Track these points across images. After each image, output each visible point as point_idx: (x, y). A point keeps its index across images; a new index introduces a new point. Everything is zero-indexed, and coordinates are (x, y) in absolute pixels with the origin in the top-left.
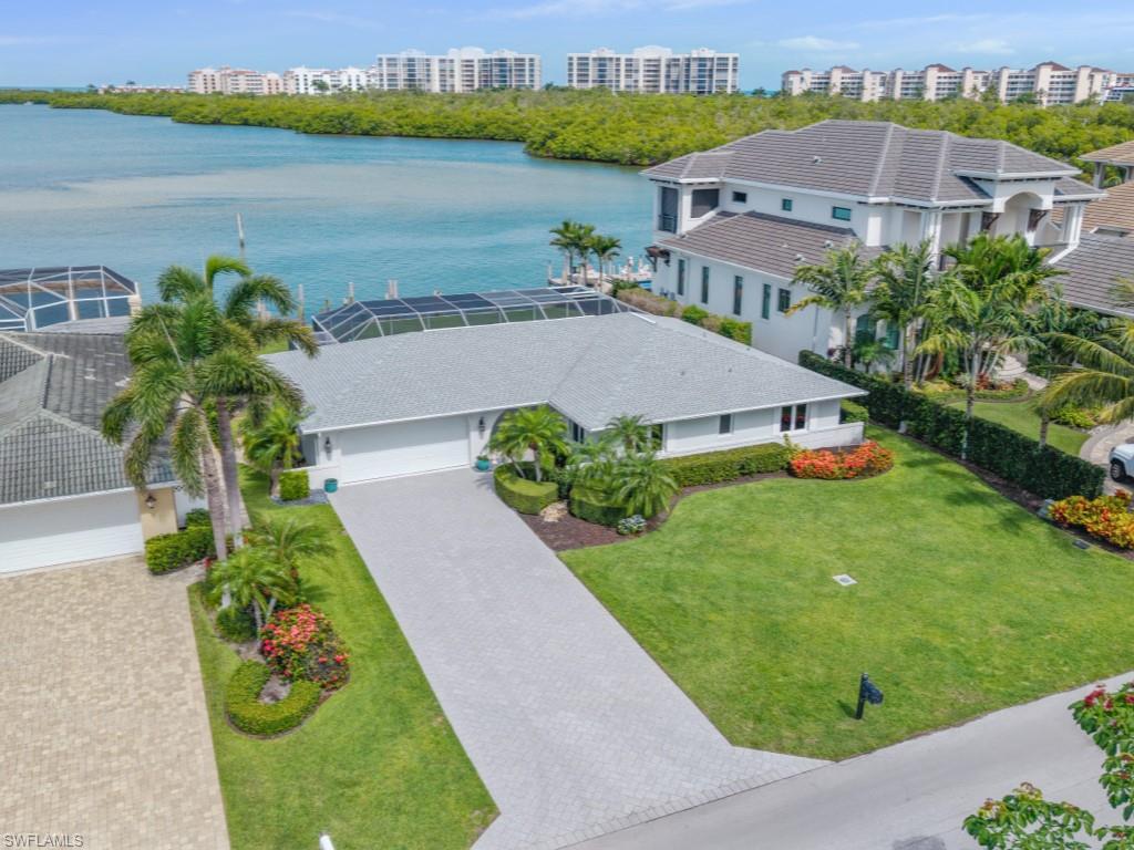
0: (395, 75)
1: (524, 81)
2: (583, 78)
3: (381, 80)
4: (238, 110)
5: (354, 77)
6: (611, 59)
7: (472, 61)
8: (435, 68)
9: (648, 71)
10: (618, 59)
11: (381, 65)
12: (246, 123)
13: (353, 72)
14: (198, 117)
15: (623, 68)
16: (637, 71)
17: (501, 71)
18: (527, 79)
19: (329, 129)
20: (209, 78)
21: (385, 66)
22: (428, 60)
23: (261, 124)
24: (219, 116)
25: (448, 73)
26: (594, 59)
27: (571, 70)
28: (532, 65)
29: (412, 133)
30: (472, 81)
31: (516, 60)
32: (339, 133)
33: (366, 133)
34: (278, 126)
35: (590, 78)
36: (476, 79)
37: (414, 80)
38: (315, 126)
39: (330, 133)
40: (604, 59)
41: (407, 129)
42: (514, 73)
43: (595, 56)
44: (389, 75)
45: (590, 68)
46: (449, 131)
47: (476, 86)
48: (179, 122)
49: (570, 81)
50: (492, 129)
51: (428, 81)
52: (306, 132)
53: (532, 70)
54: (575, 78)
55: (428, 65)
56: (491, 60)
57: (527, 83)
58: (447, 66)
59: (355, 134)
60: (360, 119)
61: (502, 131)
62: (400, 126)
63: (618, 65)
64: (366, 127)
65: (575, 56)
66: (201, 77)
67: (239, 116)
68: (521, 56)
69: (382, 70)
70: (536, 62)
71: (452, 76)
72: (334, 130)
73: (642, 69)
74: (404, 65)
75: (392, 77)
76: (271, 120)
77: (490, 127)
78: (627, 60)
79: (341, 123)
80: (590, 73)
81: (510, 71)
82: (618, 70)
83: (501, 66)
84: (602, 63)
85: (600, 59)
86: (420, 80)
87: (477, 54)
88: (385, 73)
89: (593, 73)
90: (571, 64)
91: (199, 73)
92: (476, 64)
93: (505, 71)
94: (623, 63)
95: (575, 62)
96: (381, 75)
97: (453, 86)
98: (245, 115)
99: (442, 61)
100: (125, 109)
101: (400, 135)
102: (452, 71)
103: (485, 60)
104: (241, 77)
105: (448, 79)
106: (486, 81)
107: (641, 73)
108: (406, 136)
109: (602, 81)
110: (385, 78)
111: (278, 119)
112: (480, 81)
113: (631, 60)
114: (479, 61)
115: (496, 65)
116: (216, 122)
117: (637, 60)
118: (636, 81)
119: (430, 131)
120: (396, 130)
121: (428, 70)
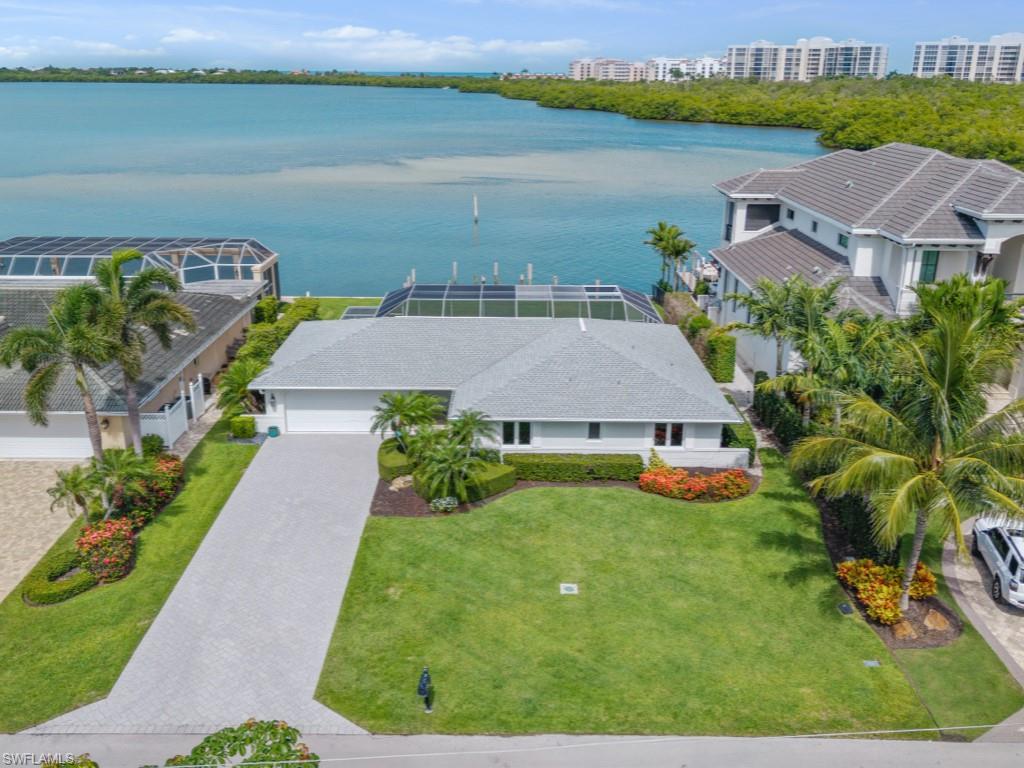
0: (742, 64)
1: (867, 69)
2: (929, 67)
3: (729, 69)
4: (589, 97)
5: (708, 64)
6: (963, 47)
7: (819, 50)
8: (782, 56)
9: (1004, 59)
10: (971, 47)
11: (730, 55)
12: (593, 108)
13: (708, 61)
14: (556, 102)
15: (975, 56)
16: (991, 59)
17: (846, 59)
18: (871, 66)
19: (655, 116)
20: (586, 67)
21: (734, 57)
22: (776, 50)
23: (605, 109)
24: (573, 101)
25: (794, 62)
26: (944, 47)
27: (917, 58)
28: (878, 54)
29: (726, 120)
30: (817, 69)
31: (862, 48)
32: (663, 119)
33: (685, 120)
34: (617, 112)
35: (937, 67)
36: (821, 67)
37: (760, 69)
38: (643, 112)
39: (655, 118)
40: (956, 47)
41: (722, 117)
42: (858, 61)
43: (946, 44)
44: (737, 64)
45: (939, 56)
47: (820, 73)
48: (543, 106)
49: (916, 69)
50: (801, 118)
51: (774, 69)
52: (635, 117)
53: (877, 59)
54: (920, 67)
55: (775, 55)
56: (837, 49)
57: (871, 71)
58: (794, 55)
59: (676, 120)
60: (683, 107)
61: (811, 120)
62: (717, 114)
63: (970, 53)
65: (924, 44)
66: (579, 66)
67: (587, 102)
68: (868, 45)
69: (730, 59)
70: (883, 52)
71: (798, 65)
72: (659, 116)
73: (997, 56)
74: (752, 55)
75: (740, 65)
76: (613, 106)
77: (800, 116)
78: (982, 47)
79: (666, 110)
80: (938, 61)
81: (855, 59)
82: (969, 58)
83: (847, 55)
84: (952, 51)
85: (951, 47)
86: (765, 69)
87: (824, 43)
88: (733, 62)
89: (940, 61)
90: (918, 53)
91: (578, 62)
92: (823, 53)
93: (850, 60)
94: (976, 51)
95: (923, 51)
96: (730, 64)
97: (797, 74)
98: (593, 100)
99: (789, 50)
100: (509, 94)
101: (714, 122)
102: (798, 60)
103: (831, 49)
104: (611, 66)
105: (793, 67)
106: (830, 69)
107: (996, 61)
108: (720, 123)
109: (950, 69)
110: (733, 66)
111: (618, 105)
112: (824, 70)
113: (987, 47)
114: (826, 50)
115: (841, 54)
116: (571, 107)
117: (994, 48)
118: (990, 69)
119: (742, 119)
120: (713, 117)
121: (775, 60)
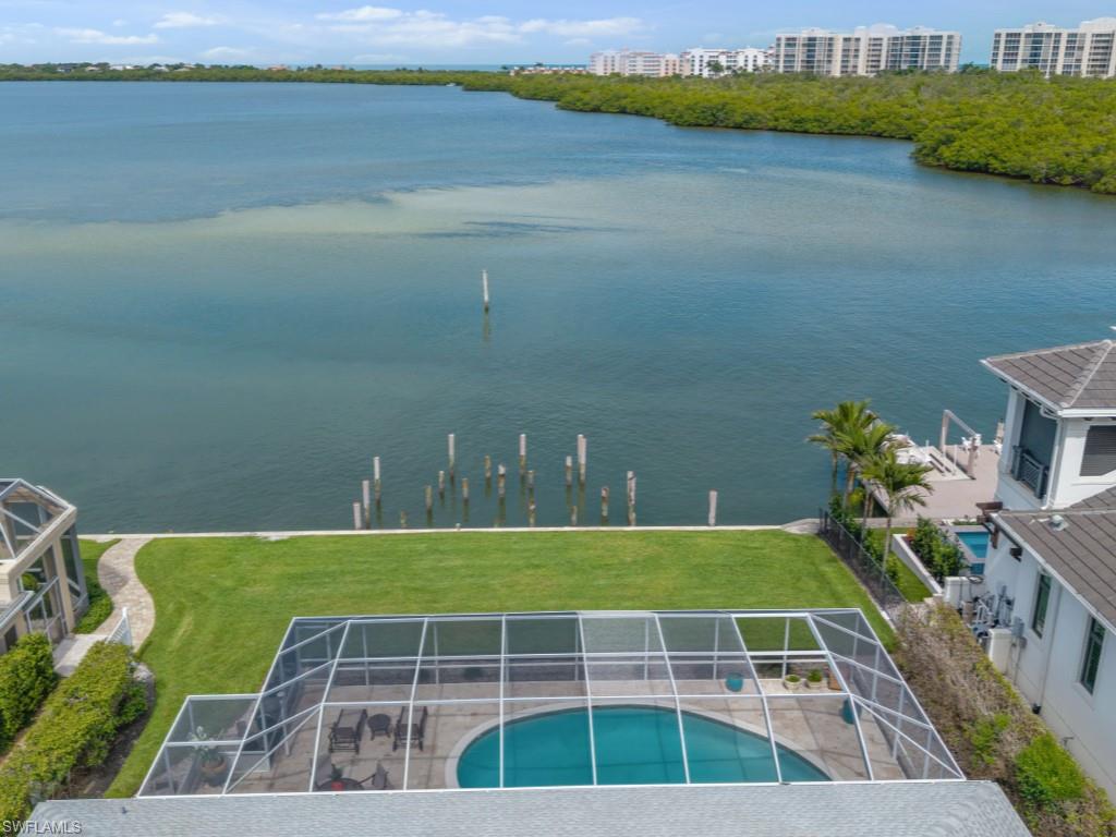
0: (793, 56)
1: (939, 61)
2: (1010, 57)
3: (778, 61)
5: (751, 57)
6: (1049, 35)
7: (881, 39)
8: (839, 47)
10: (1058, 35)
11: (779, 45)
13: (751, 52)
15: (1063, 45)
16: (1081, 48)
17: (912, 50)
18: (942, 58)
19: (700, 121)
20: (609, 60)
21: (783, 48)
22: (831, 39)
25: (852, 53)
26: (1028, 35)
27: (996, 48)
28: (949, 43)
29: (788, 128)
30: (879, 61)
31: (932, 37)
32: (711, 126)
33: (738, 127)
34: (653, 116)
35: (1020, 58)
36: (883, 59)
37: (813, 62)
38: (686, 118)
39: (701, 125)
40: (1041, 35)
41: (783, 123)
42: (927, 53)
43: (1031, 31)
44: (786, 56)
45: (1022, 45)
46: (831, 126)
47: (882, 67)
48: (563, 108)
49: (994, 61)
50: (881, 125)
51: (829, 62)
52: (677, 124)
53: (949, 50)
54: (1000, 58)
55: (830, 45)
56: (902, 38)
57: (942, 63)
58: (852, 45)
59: (727, 127)
60: (734, 111)
62: (776, 120)
63: (1057, 42)
64: (739, 119)
65: (1004, 32)
66: (602, 58)
67: (617, 104)
68: (938, 34)
70: (956, 40)
71: (856, 56)
72: (705, 122)
73: (1088, 45)
74: (804, 45)
75: (790, 57)
77: (878, 122)
78: (1070, 35)
81: (924, 50)
82: (1056, 48)
83: (913, 44)
84: (1037, 39)
85: (1036, 35)
86: (819, 61)
87: (886, 31)
89: (1023, 51)
91: (601, 54)
92: (885, 43)
93: (917, 50)
94: (1064, 40)
95: (1003, 39)
97: (855, 67)
99: (847, 40)
103: (896, 38)
104: (639, 59)
107: (1087, 50)
109: (1035, 61)
110: (782, 59)
112: (887, 62)
113: (1075, 35)
114: (889, 39)
115: (907, 44)
117: (1084, 35)
118: (1079, 60)
119: (808, 126)
120: (771, 124)
121: (830, 50)
